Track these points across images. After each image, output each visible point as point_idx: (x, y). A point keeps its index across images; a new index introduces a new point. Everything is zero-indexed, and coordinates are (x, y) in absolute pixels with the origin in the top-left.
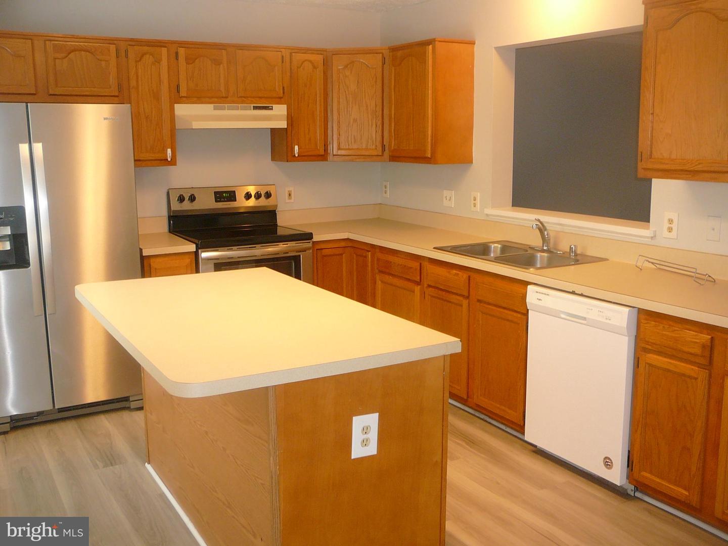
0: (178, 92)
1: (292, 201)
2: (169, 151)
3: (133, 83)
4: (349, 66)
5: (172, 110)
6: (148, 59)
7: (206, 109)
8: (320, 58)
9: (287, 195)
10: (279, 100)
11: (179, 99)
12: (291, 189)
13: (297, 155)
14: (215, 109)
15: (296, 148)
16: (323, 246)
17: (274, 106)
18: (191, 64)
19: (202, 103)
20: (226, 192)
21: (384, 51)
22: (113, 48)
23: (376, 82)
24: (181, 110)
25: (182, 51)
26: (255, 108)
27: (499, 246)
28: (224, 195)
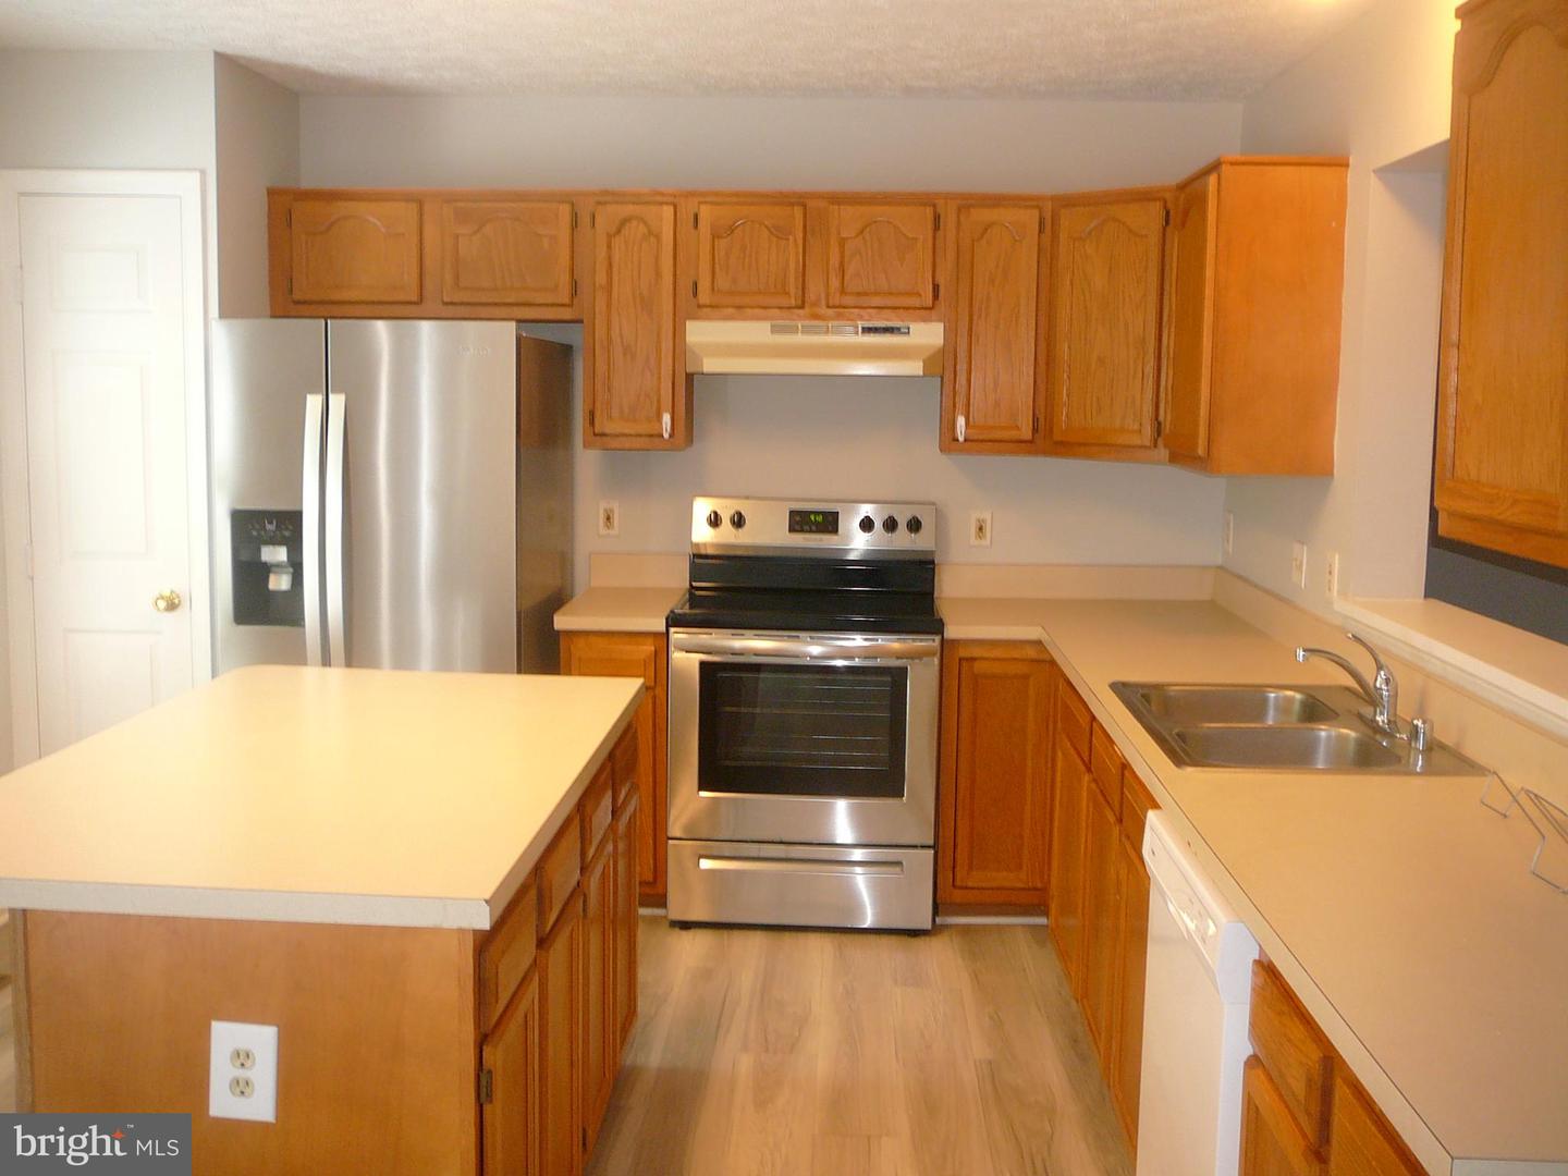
0: (695, 294)
1: (987, 542)
2: (667, 418)
3: (601, 278)
4: (1093, 233)
5: (678, 333)
6: (635, 230)
7: (756, 331)
8: (1030, 218)
9: (973, 529)
10: (926, 312)
11: (700, 311)
12: (987, 516)
13: (961, 439)
14: (775, 330)
15: (961, 421)
16: (976, 652)
17: (913, 327)
18: (725, 237)
19: (745, 319)
20: (816, 513)
21: (1168, 196)
22: (565, 209)
23: (1146, 268)
24: (699, 333)
25: (705, 213)
26: (867, 330)
27: (1298, 696)
28: (812, 518)
